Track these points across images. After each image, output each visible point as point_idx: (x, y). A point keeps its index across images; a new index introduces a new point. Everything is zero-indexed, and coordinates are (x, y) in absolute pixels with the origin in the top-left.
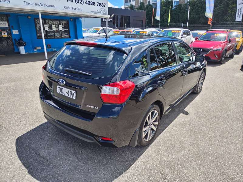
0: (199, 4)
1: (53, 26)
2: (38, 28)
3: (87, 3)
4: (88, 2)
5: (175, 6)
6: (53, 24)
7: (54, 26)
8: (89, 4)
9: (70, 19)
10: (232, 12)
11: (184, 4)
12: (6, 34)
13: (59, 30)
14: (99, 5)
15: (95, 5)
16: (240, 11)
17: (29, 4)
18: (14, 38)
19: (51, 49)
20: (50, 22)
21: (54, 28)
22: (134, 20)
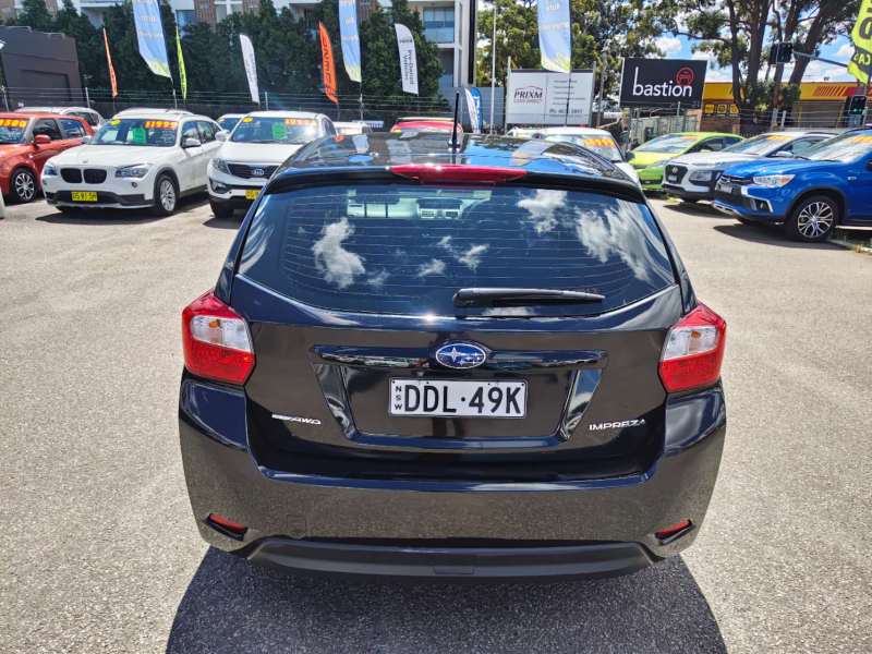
0: (272, 30)
5: (185, 29)
10: (378, 63)
11: (218, 26)
16: (408, 61)
22: (25, 71)
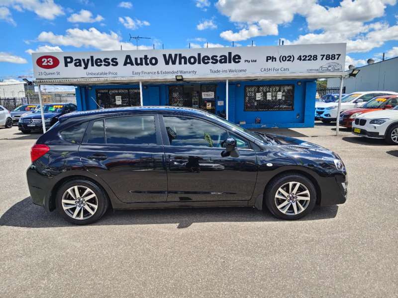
1: (268, 94)
2: (247, 98)
3: (300, 59)
4: (303, 57)
6: (269, 92)
7: (270, 93)
8: (304, 60)
9: (298, 82)
12: (210, 106)
13: (276, 98)
14: (326, 59)
15: (317, 59)
17: (215, 72)
18: (217, 110)
19: (259, 124)
20: (264, 90)
21: (269, 97)
